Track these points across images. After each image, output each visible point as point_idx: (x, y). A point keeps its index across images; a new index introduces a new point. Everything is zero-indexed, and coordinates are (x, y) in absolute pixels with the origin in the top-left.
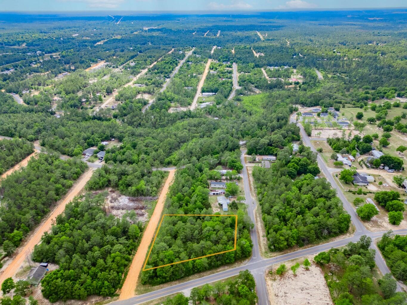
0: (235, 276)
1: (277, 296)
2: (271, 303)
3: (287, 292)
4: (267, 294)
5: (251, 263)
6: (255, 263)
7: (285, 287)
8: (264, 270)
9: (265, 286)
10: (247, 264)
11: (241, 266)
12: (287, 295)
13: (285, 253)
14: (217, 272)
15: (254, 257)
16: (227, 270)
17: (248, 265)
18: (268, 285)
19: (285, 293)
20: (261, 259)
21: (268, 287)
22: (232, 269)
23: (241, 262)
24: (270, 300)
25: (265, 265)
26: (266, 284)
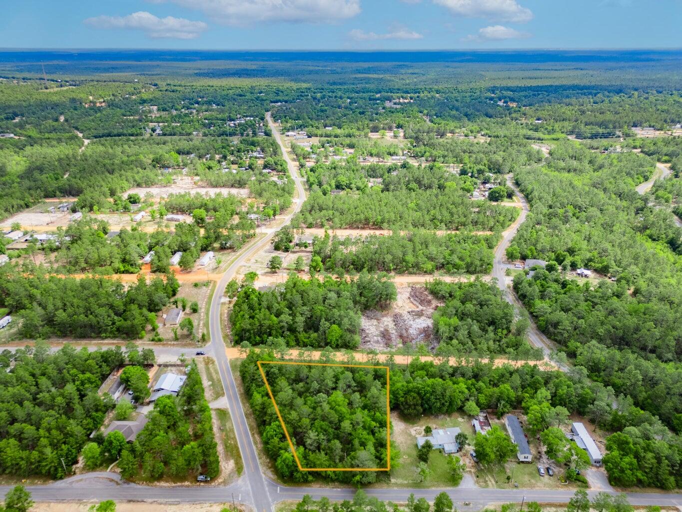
0: (240, 457)
2: (174, 506)
5: (265, 483)
6: (267, 489)
8: (246, 503)
9: (209, 500)
10: (263, 476)
11: (260, 467)
14: (253, 435)
15: (281, 488)
16: (254, 447)
17: (261, 478)
18: (211, 506)
20: (274, 500)
21: (208, 505)
22: (256, 453)
23: (270, 468)
24: (180, 506)
25: (257, 506)
26: (215, 503)
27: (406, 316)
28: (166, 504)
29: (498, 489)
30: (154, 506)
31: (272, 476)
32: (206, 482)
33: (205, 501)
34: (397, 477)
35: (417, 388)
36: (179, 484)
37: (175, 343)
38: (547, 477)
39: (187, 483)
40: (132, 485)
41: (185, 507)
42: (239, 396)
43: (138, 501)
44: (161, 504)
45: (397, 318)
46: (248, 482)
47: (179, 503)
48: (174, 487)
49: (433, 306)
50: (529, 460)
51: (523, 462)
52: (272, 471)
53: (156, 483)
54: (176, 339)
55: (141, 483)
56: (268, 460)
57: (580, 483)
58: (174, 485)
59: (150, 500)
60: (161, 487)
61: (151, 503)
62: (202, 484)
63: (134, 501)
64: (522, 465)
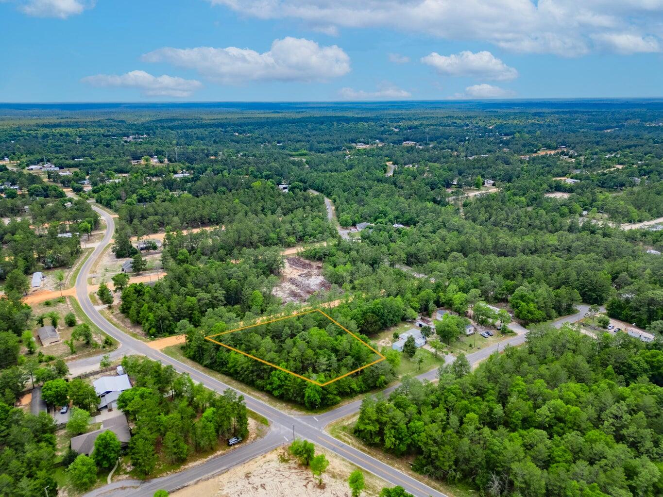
0: (255, 413)
1: (247, 476)
2: (226, 474)
3: (266, 488)
4: (243, 462)
5: (300, 420)
6: (305, 423)
7: (277, 480)
9: (258, 454)
10: (292, 416)
11: (282, 411)
12: (260, 489)
13: (369, 453)
15: (317, 417)
16: (261, 401)
17: (292, 418)
18: (264, 457)
19: (263, 486)
20: (319, 427)
21: (260, 457)
22: (267, 404)
23: (292, 409)
24: (232, 470)
26: (266, 453)
27: (300, 279)
28: (213, 476)
29: (471, 354)
30: (201, 485)
31: (300, 413)
32: (239, 443)
33: (255, 456)
34: (400, 373)
35: (370, 308)
36: (210, 457)
37: (74, 356)
38: (490, 337)
39: (219, 453)
40: (155, 481)
41: (237, 470)
42: (202, 373)
43: (179, 489)
44: (208, 479)
45: (292, 281)
46: (282, 426)
47: (227, 470)
48: (208, 461)
49: (315, 267)
50: (472, 332)
51: (469, 335)
52: (296, 410)
53: (182, 467)
54: (73, 353)
55: (165, 474)
56: (284, 405)
57: (510, 334)
58: (205, 460)
59: (192, 482)
60: (193, 467)
61: (196, 483)
62: (236, 446)
63: (173, 492)
64: (470, 337)
